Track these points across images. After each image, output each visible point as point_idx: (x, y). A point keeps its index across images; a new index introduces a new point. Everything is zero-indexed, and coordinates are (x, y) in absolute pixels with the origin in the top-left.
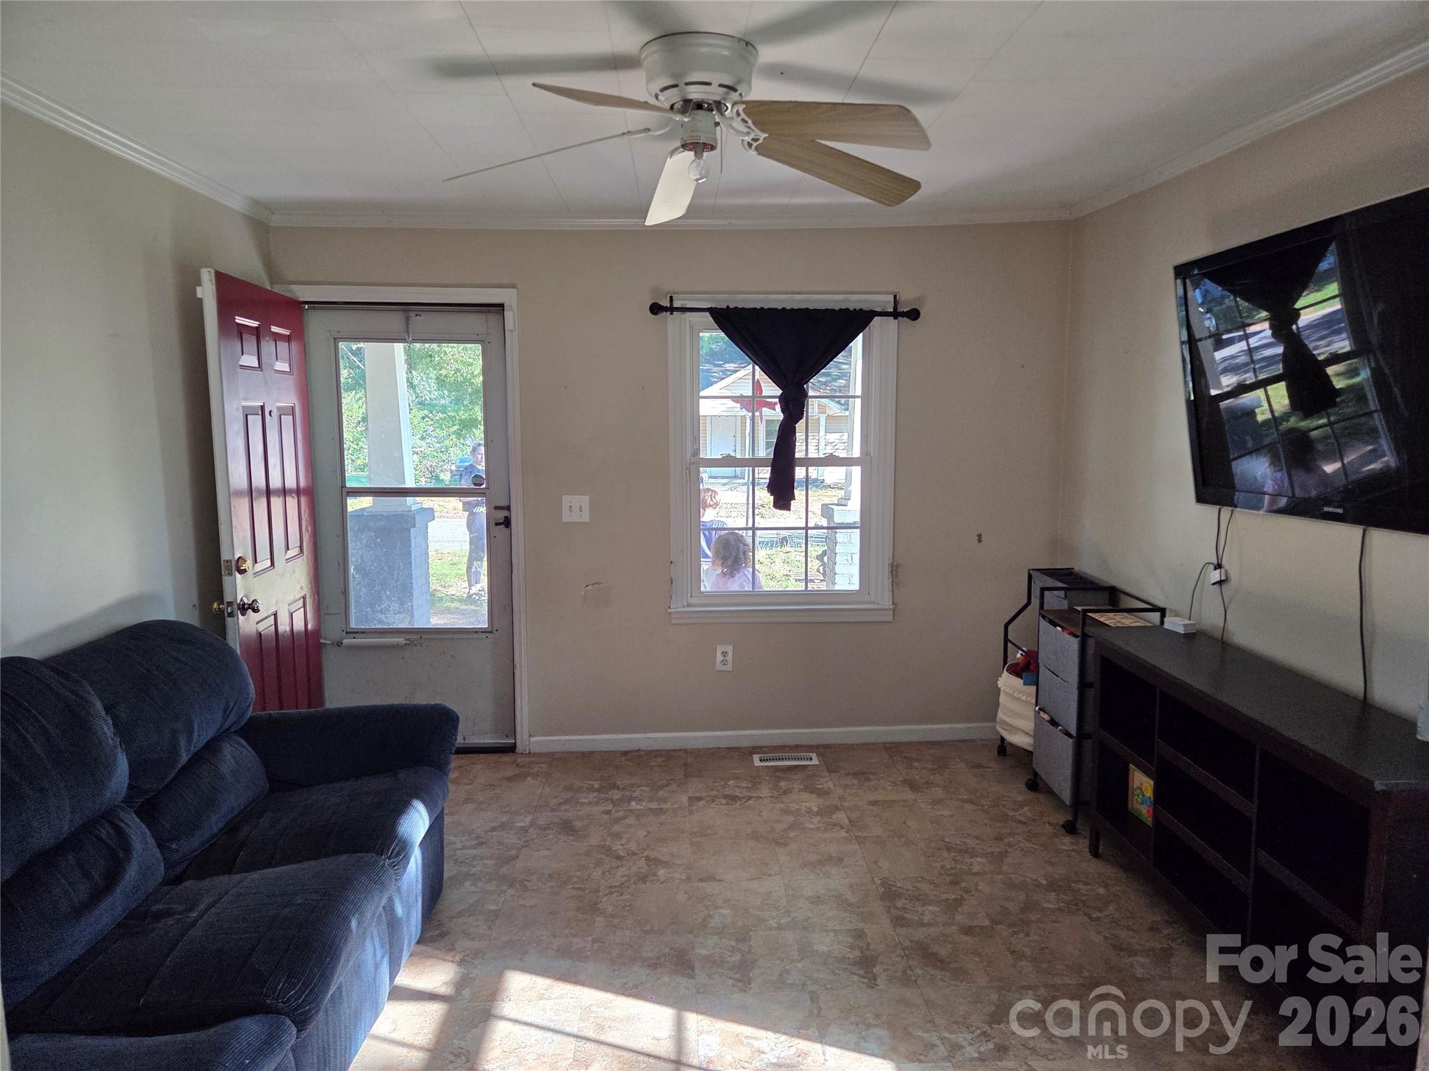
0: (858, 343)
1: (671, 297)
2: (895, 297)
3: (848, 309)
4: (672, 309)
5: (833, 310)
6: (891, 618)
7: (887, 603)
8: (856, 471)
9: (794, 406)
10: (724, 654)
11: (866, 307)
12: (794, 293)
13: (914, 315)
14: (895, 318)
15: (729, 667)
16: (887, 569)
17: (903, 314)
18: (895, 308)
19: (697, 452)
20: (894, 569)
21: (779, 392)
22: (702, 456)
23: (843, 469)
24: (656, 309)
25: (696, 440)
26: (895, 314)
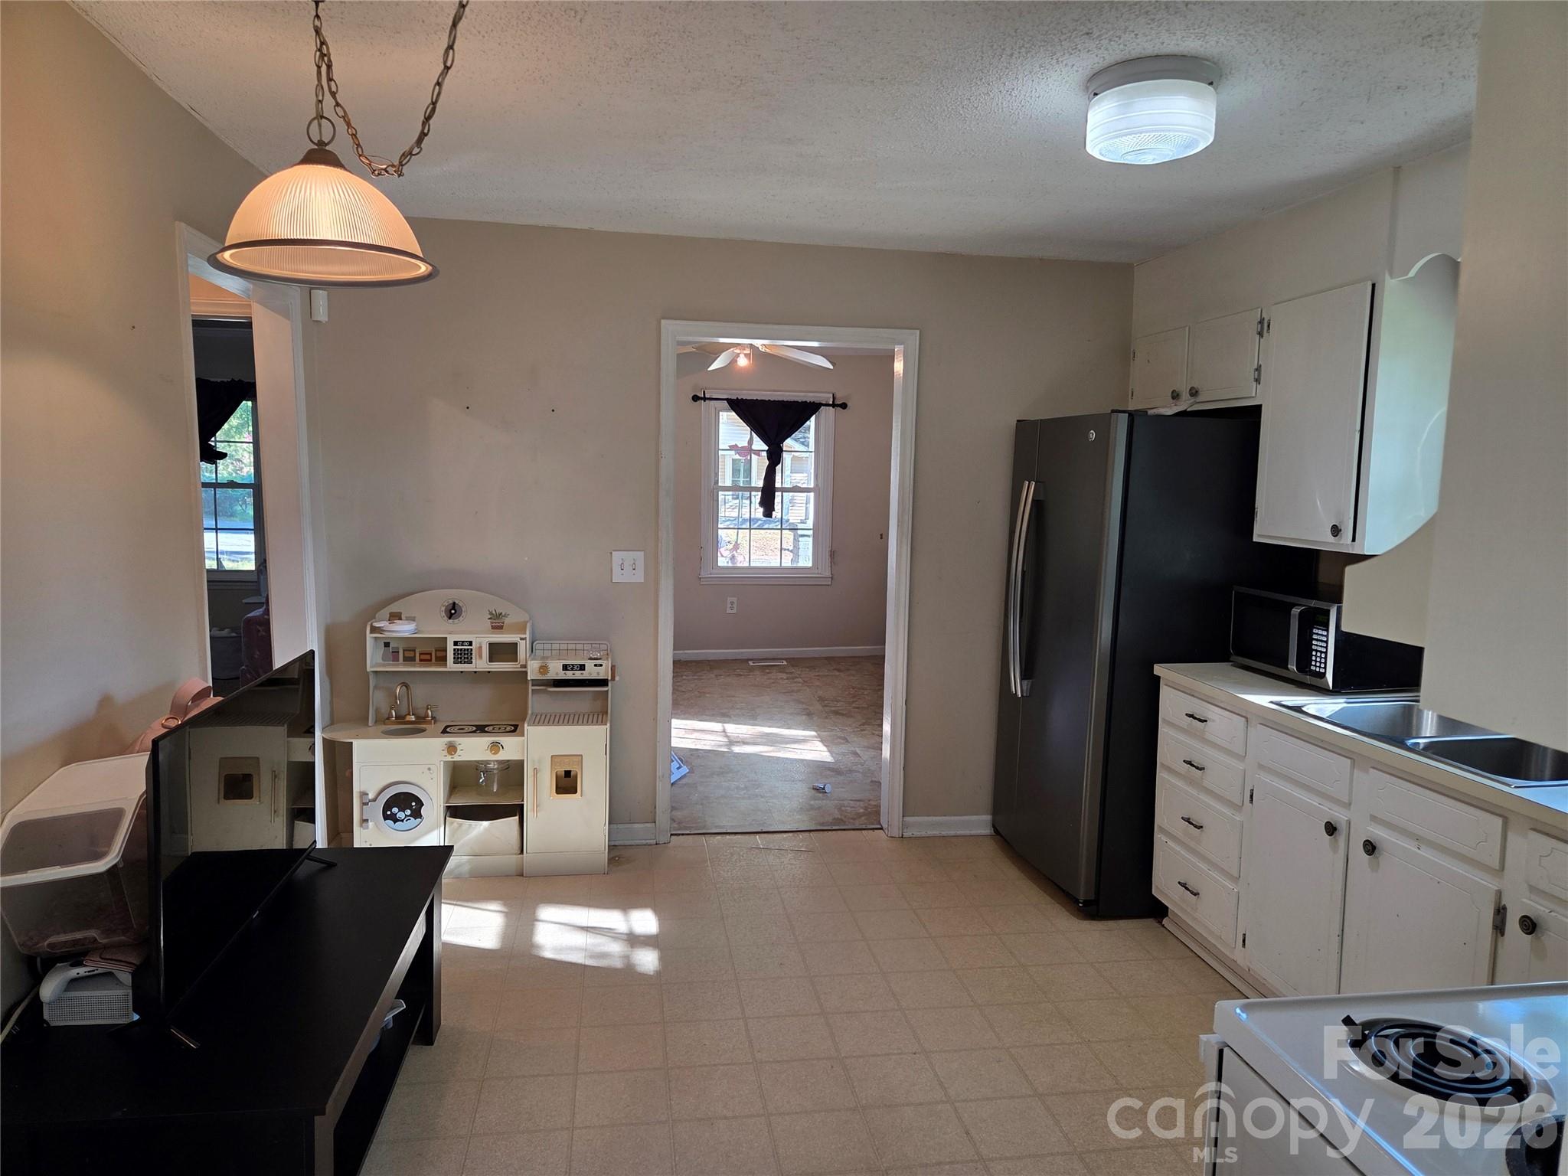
0: (812, 422)
1: (704, 392)
2: (833, 395)
3: (806, 402)
4: (705, 399)
5: (798, 402)
6: (830, 583)
7: (828, 574)
8: (812, 495)
9: (775, 457)
10: (732, 603)
11: (817, 400)
12: (774, 391)
13: (844, 406)
14: (833, 407)
15: (734, 611)
16: (828, 554)
17: (838, 406)
18: (833, 402)
19: (717, 482)
20: (832, 554)
21: (766, 448)
22: (720, 484)
23: (805, 494)
24: (696, 398)
25: (717, 475)
26: (834, 405)
